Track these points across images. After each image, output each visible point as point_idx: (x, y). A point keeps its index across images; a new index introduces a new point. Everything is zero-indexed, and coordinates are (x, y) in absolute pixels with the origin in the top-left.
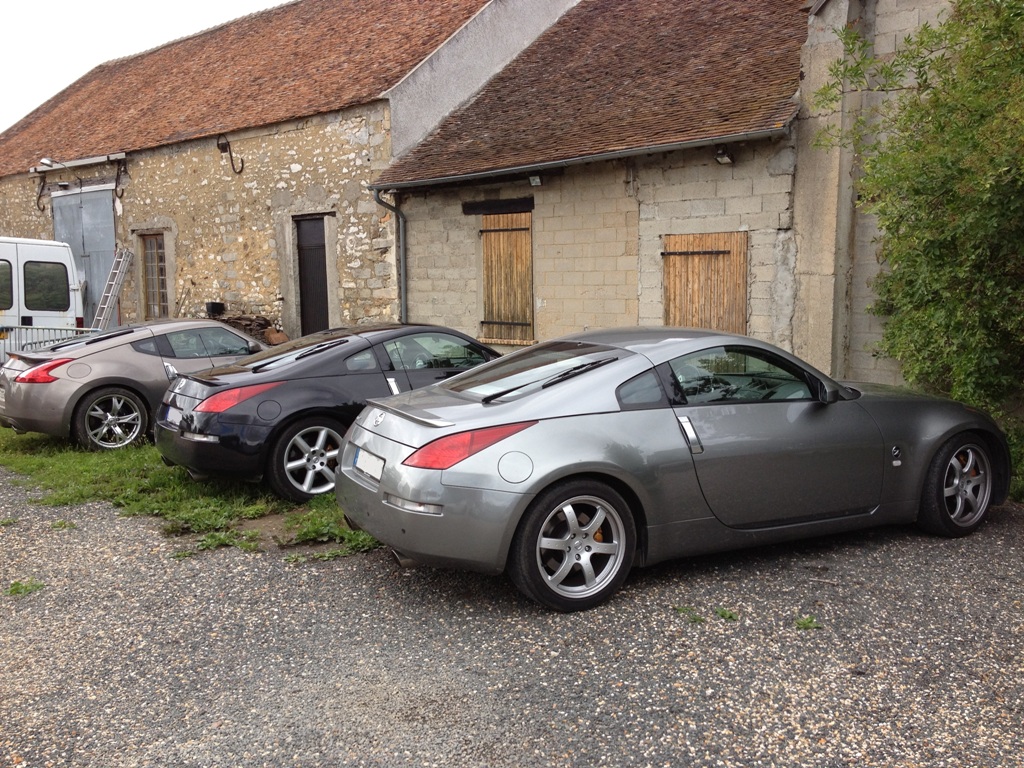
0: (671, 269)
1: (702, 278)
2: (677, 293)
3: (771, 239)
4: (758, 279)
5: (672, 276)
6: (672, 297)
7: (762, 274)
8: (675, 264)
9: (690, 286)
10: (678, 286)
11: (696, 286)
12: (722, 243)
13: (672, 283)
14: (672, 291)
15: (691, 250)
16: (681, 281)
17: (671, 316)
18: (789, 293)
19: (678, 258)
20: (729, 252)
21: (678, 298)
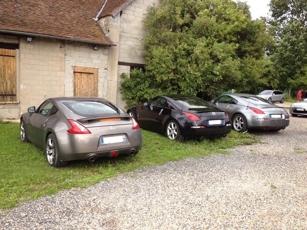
0: (76, 77)
1: (86, 80)
2: (78, 84)
3: (103, 71)
4: (100, 81)
5: (76, 79)
6: (77, 85)
7: (101, 80)
8: (77, 76)
9: (82, 82)
10: (78, 82)
11: (84, 82)
12: (91, 71)
13: (76, 81)
14: (77, 83)
15: (82, 72)
16: (79, 81)
17: (76, 91)
18: (107, 85)
19: (78, 74)
20: (93, 74)
21: (78, 86)
